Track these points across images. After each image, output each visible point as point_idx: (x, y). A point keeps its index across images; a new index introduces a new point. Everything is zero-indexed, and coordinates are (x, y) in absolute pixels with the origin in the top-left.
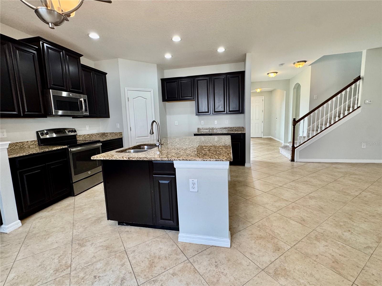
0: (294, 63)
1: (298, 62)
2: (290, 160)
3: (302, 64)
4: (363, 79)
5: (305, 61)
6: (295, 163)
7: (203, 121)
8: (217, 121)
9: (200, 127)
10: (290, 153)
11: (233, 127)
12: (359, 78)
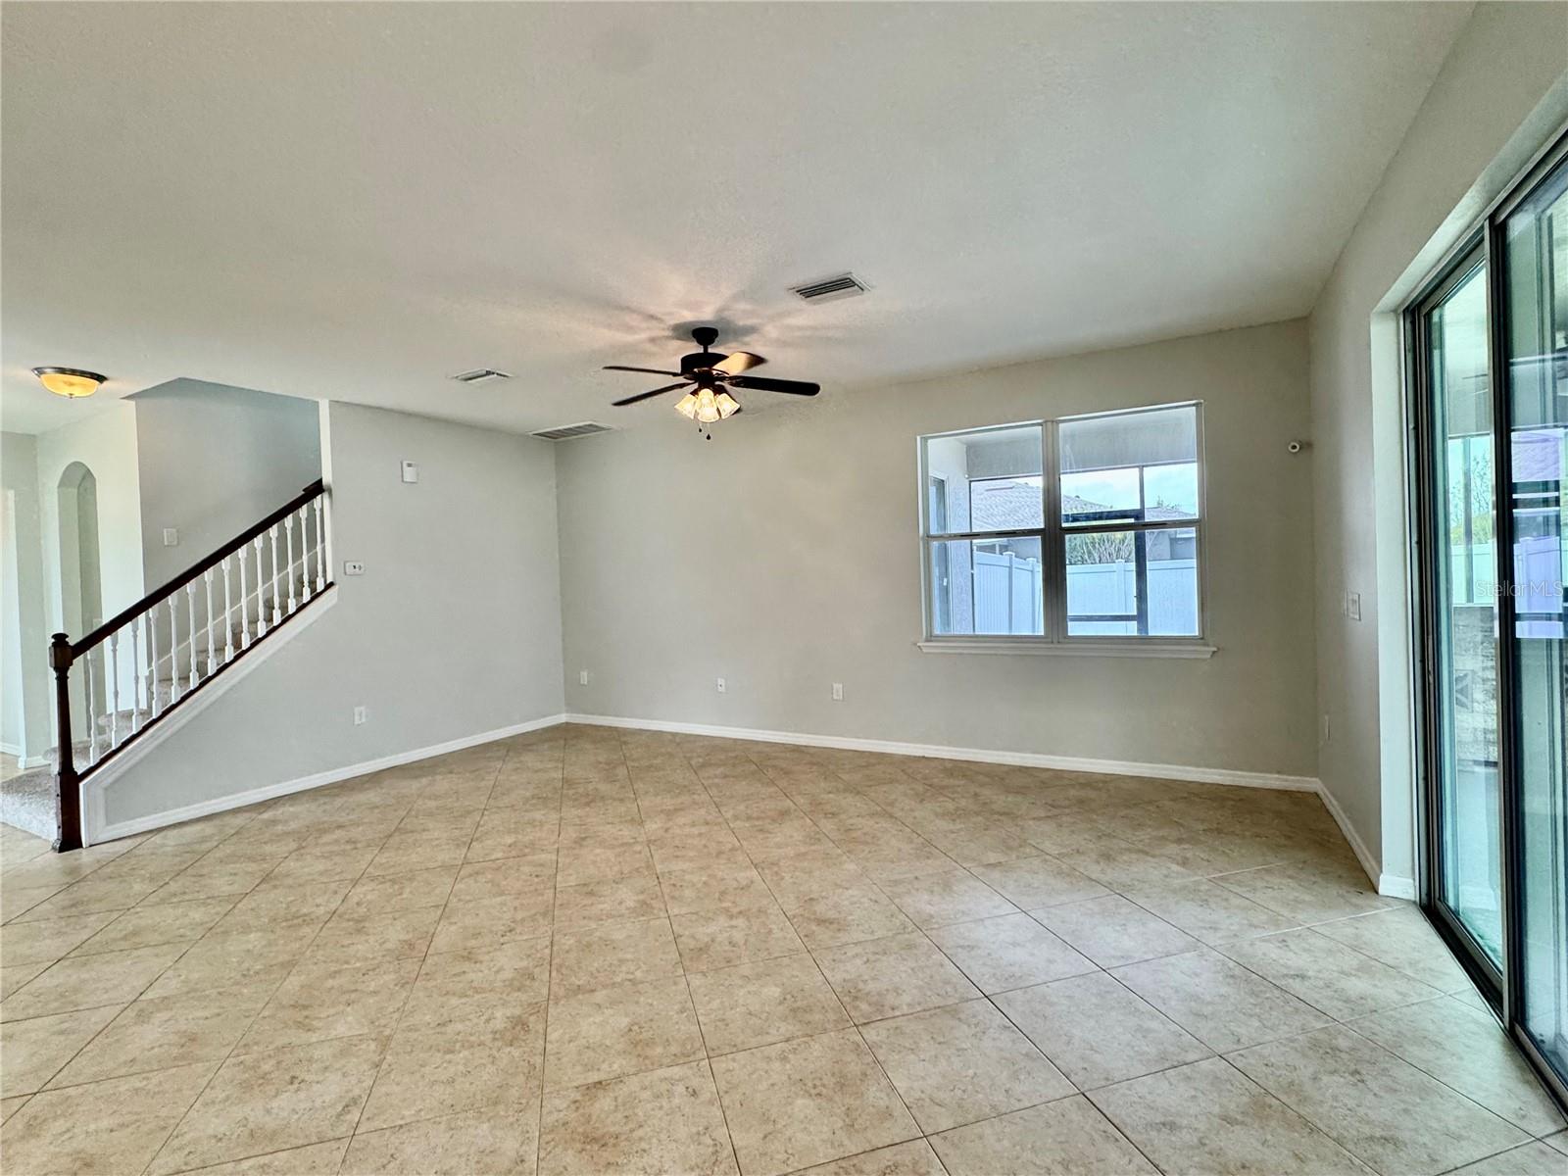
0: (39, 371)
1: (62, 371)
2: (54, 848)
3: (84, 386)
5: (100, 378)
6: (83, 856)
10: (54, 811)
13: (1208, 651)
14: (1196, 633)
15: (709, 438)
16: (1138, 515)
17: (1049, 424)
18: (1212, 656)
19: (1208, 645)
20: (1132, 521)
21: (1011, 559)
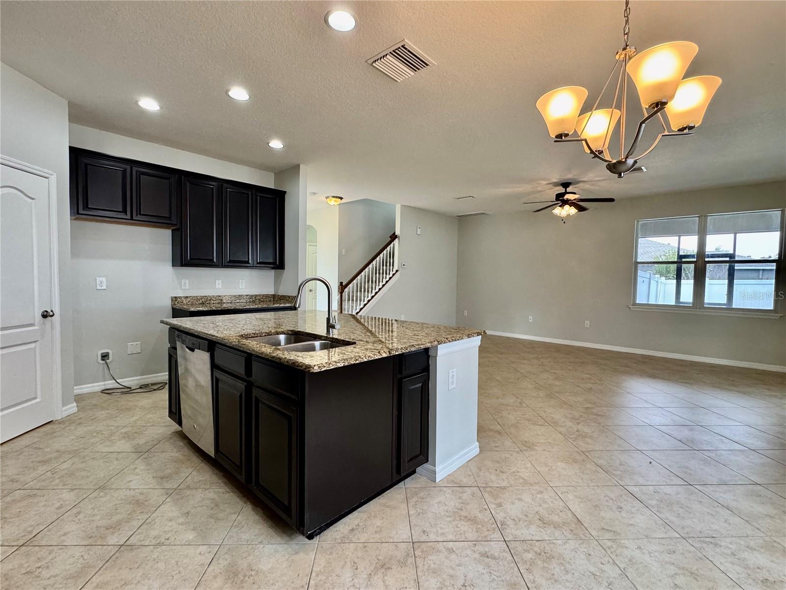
0: (327, 197)
1: (334, 197)
3: (336, 201)
4: (399, 237)
5: (341, 198)
7: (187, 281)
8: (220, 281)
9: (180, 293)
11: (256, 296)
12: (394, 237)
13: (778, 316)
14: (772, 308)
15: (564, 223)
16: (732, 256)
17: (703, 217)
18: (780, 318)
19: (778, 313)
20: (728, 259)
21: (650, 275)
